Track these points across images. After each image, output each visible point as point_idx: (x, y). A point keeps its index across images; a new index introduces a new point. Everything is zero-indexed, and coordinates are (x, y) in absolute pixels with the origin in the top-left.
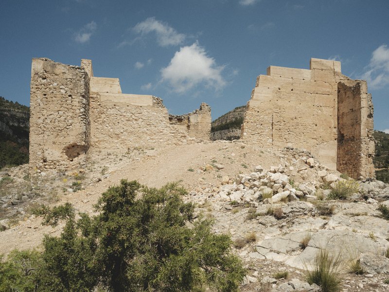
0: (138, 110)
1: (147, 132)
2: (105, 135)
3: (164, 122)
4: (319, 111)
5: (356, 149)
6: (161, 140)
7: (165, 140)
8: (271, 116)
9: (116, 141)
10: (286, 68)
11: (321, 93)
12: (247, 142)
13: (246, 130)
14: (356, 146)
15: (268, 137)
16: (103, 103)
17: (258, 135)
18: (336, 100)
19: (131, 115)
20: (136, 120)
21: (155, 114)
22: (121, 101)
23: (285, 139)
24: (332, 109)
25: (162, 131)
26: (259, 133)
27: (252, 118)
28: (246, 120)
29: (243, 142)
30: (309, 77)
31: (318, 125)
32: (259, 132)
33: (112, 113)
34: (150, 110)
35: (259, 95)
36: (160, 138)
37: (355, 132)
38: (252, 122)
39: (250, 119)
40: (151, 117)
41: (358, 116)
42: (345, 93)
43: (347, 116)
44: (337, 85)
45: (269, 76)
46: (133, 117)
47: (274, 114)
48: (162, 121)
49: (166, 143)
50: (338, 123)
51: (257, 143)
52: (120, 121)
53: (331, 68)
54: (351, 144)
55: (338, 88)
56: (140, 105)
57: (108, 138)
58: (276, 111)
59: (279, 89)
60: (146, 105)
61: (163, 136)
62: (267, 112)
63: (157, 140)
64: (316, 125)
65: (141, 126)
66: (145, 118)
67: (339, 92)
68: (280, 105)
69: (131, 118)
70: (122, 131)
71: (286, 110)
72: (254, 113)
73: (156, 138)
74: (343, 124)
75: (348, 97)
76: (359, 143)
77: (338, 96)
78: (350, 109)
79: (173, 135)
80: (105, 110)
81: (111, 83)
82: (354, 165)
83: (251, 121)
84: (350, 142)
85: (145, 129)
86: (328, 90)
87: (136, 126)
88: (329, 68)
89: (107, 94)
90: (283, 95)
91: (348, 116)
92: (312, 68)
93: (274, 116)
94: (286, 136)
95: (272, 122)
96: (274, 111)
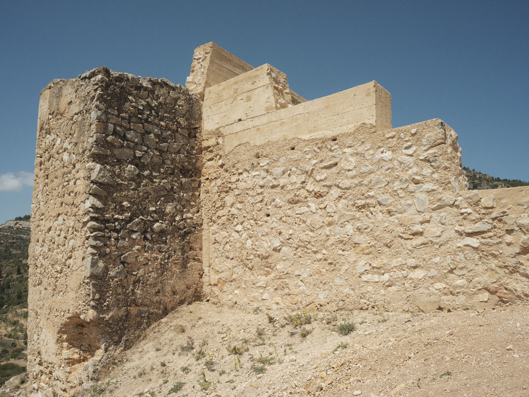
0: (324, 154)
1: (358, 238)
2: (234, 262)
3: (429, 186)
6: (419, 274)
7: (433, 272)
9: (262, 280)
16: (231, 156)
19: (303, 178)
20: (318, 195)
21: (388, 155)
22: (274, 138)
25: (418, 228)
33: (250, 184)
34: (368, 146)
36: (412, 262)
40: (371, 172)
46: (310, 187)
48: (417, 183)
49: (439, 285)
52: (271, 209)
56: (330, 134)
57: (240, 270)
60: (350, 128)
61: (424, 253)
63: (400, 274)
65: (336, 217)
66: (347, 183)
69: (303, 193)
70: (277, 244)
73: (395, 262)
79: (474, 242)
80: (234, 179)
81: (248, 86)
85: (349, 228)
87: (318, 219)
89: (238, 127)
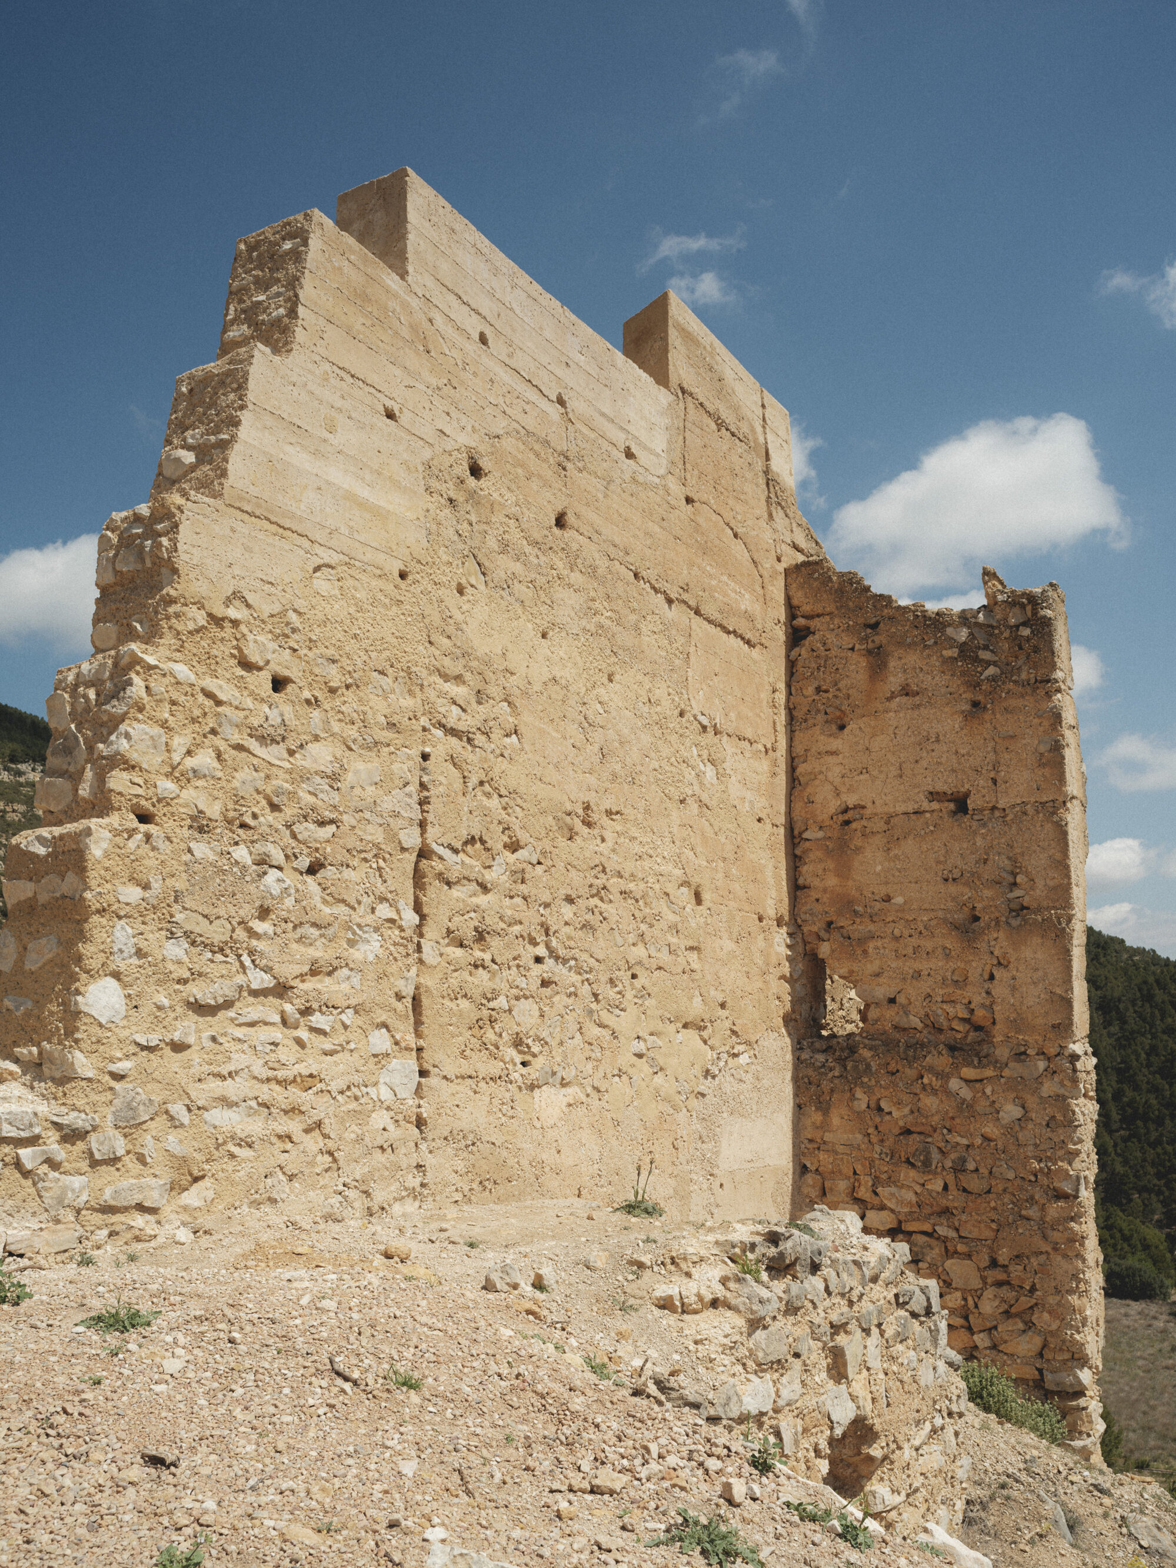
4: (710, 772)
5: (1009, 1130)
8: (405, 766)
10: (524, 279)
11: (716, 616)
12: (130, 1126)
13: (123, 935)
14: (1011, 1111)
15: (380, 1041)
17: (268, 1010)
18: (781, 697)
23: (518, 1043)
24: (764, 765)
26: (281, 990)
27: (204, 759)
28: (118, 781)
29: (71, 1136)
30: (659, 442)
31: (706, 896)
32: (288, 971)
35: (298, 457)
37: (999, 990)
38: (200, 825)
39: (173, 772)
41: (1037, 862)
42: (877, 658)
43: (893, 840)
44: (781, 582)
45: (392, 280)
47: (441, 745)
50: (796, 888)
51: (255, 1127)
53: (753, 430)
54: (954, 1084)
55: (792, 610)
58: (453, 717)
59: (476, 471)
62: (378, 708)
64: (698, 899)
67: (796, 636)
68: (482, 646)
71: (528, 720)
72: (225, 691)
74: (847, 905)
75: (906, 691)
76: (1048, 1088)
77: (791, 666)
78: (933, 796)
82: (994, 1263)
83: (193, 797)
84: (941, 1060)
86: (747, 602)
88: (745, 428)
90: (505, 547)
91: (909, 846)
92: (673, 380)
93: (444, 776)
94: (526, 1014)
95: (412, 838)
96: (442, 706)
